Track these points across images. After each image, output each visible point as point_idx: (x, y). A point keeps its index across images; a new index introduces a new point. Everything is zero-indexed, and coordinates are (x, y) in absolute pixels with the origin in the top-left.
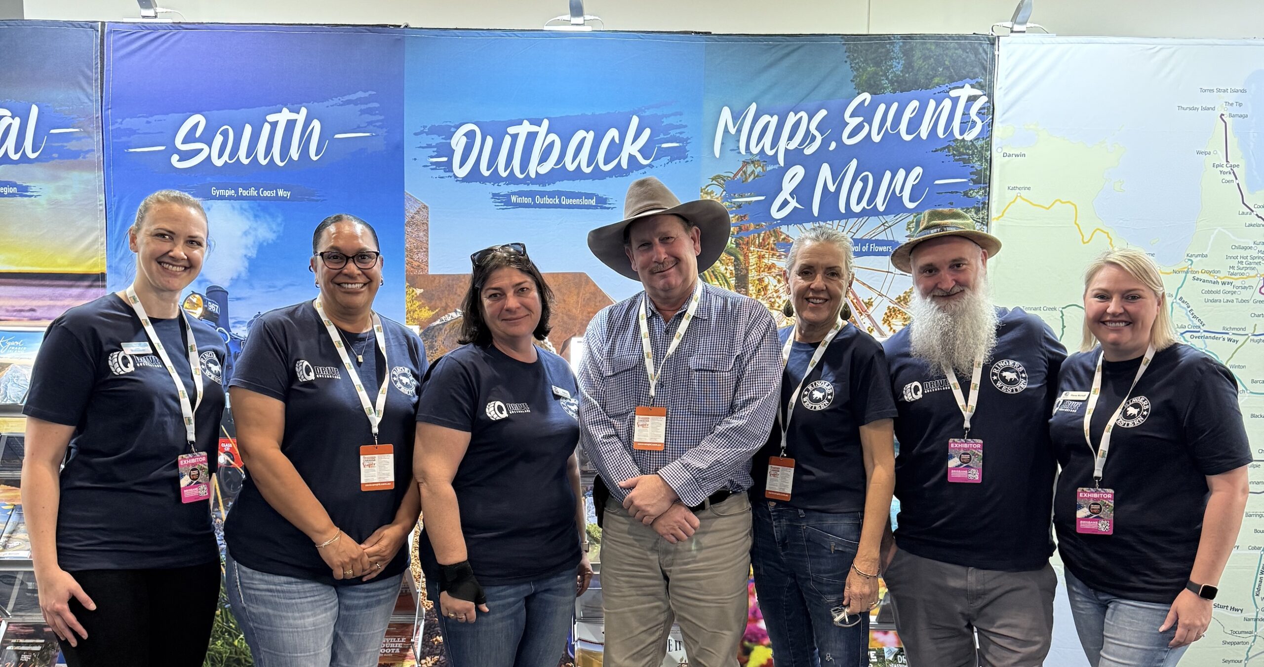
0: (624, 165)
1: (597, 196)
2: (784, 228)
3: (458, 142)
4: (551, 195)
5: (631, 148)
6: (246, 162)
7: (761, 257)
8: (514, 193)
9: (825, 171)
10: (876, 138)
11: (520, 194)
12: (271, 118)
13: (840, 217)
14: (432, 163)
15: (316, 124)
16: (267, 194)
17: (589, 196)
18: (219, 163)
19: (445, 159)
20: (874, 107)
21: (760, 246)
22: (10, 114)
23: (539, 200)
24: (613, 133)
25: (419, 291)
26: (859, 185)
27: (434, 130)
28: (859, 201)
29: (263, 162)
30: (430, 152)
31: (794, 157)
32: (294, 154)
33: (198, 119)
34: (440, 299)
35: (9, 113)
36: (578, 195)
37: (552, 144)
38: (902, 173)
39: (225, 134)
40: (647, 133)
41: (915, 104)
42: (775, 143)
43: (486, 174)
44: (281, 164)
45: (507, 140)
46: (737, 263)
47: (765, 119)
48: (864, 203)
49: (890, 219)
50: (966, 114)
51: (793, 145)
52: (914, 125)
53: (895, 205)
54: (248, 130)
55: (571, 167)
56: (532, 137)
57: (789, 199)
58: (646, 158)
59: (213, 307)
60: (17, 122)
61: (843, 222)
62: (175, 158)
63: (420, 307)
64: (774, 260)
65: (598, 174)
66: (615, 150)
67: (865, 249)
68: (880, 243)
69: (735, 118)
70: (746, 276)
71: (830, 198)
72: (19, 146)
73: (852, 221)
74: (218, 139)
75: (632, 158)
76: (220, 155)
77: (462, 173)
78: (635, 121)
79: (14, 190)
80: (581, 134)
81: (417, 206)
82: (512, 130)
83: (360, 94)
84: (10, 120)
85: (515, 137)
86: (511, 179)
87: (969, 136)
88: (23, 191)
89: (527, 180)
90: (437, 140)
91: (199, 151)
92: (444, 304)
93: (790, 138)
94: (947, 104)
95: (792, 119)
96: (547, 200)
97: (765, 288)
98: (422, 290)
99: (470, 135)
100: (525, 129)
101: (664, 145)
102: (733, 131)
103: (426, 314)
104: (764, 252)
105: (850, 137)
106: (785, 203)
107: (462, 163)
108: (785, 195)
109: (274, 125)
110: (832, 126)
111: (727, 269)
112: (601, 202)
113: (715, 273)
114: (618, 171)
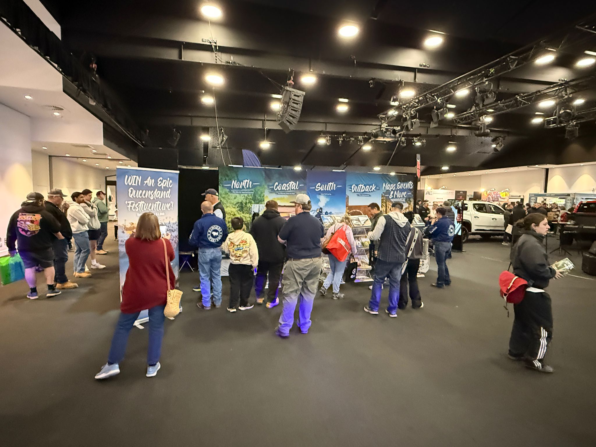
2: (391, 199)
4: (364, 194)
5: (373, 188)
8: (359, 194)
9: (395, 192)
10: (401, 188)
13: (397, 198)
14: (349, 190)
16: (328, 194)
18: (322, 190)
20: (400, 184)
25: (347, 208)
26: (399, 194)
27: (350, 185)
31: (392, 190)
32: (332, 189)
36: (367, 195)
38: (404, 192)
41: (405, 184)
42: (390, 188)
47: (389, 185)
49: (403, 199)
51: (392, 189)
52: (405, 186)
56: (361, 187)
59: (321, 210)
60: (295, 184)
66: (371, 189)
71: (396, 196)
72: (295, 187)
74: (322, 187)
77: (353, 191)
81: (348, 196)
83: (341, 181)
86: (359, 192)
87: (411, 188)
90: (350, 187)
92: (350, 209)
94: (408, 184)
95: (391, 185)
99: (354, 186)
102: (385, 186)
103: (348, 211)
105: (398, 188)
108: (391, 195)
110: (396, 187)
111: (385, 205)
112: (370, 196)
113: (383, 205)
114: (372, 191)
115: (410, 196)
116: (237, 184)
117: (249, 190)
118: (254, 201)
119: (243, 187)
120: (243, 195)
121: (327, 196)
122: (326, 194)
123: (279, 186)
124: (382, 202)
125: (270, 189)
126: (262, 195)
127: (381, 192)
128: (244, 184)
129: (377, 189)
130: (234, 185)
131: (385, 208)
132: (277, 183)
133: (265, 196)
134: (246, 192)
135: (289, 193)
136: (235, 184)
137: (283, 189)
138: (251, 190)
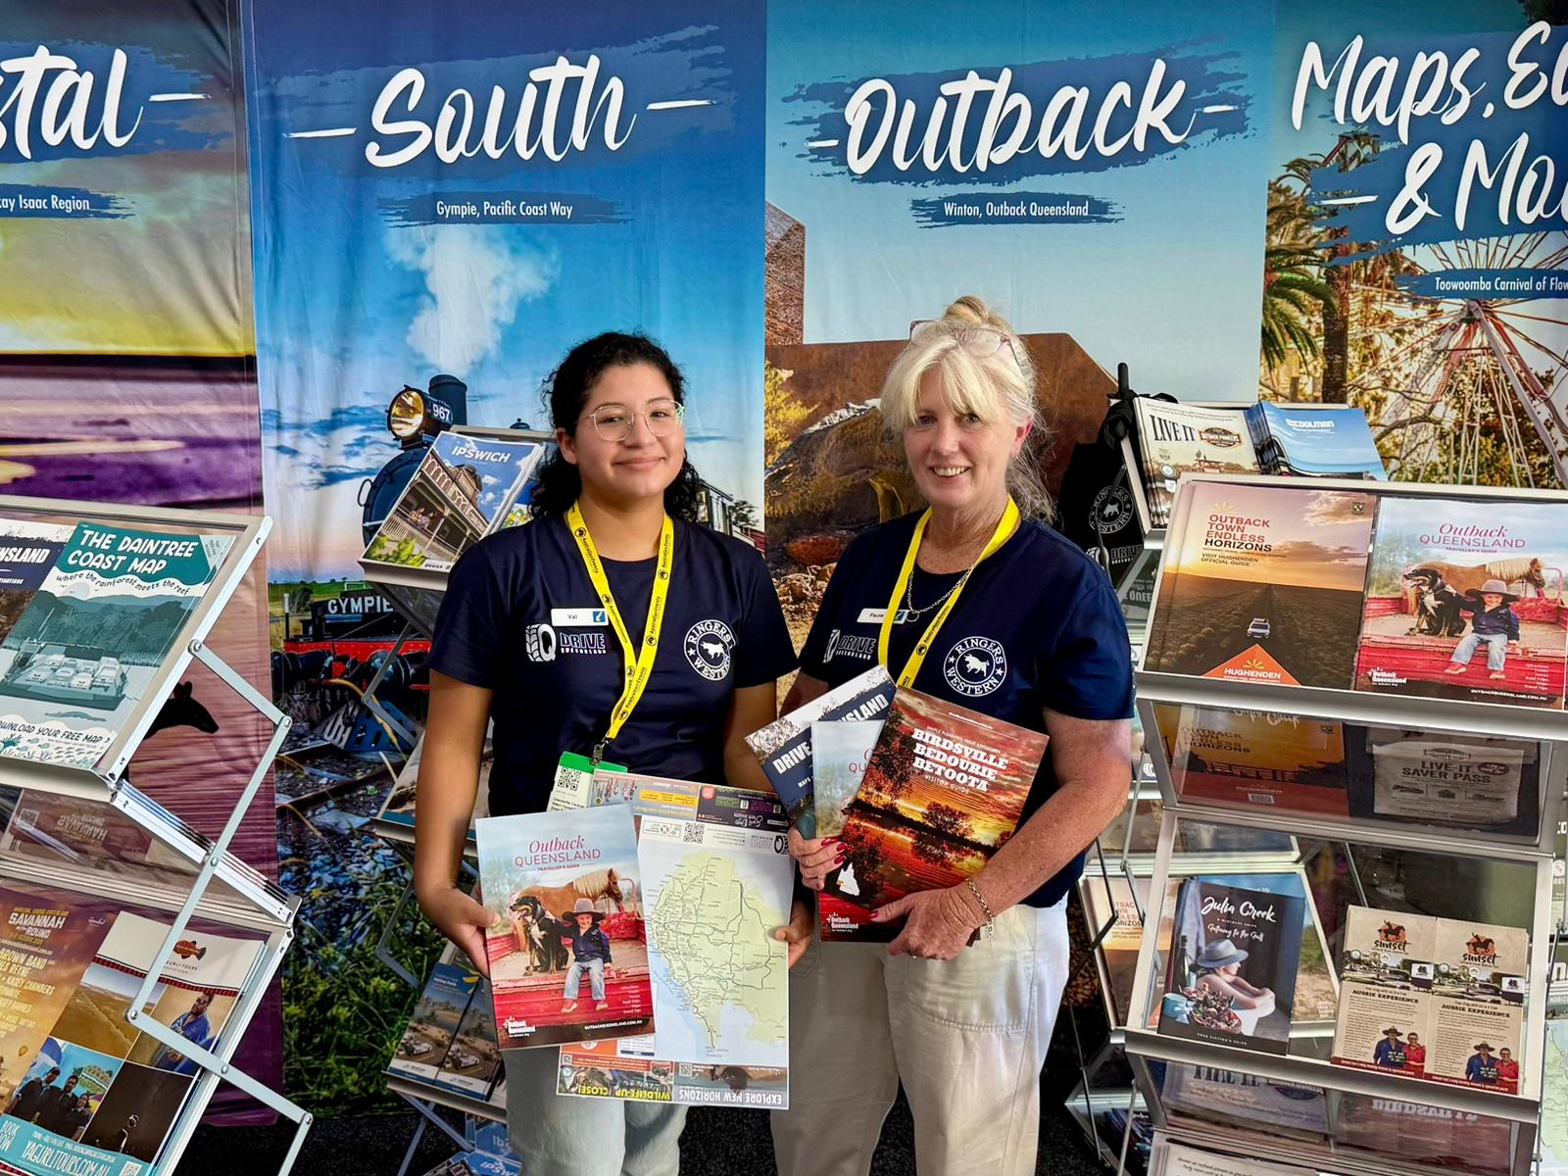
0: (1140, 145)
1: (1092, 201)
2: (1407, 251)
3: (857, 112)
4: (1013, 199)
5: (1151, 116)
6: (495, 154)
7: (1368, 301)
8: (950, 200)
9: (1477, 153)
10: (1560, 99)
11: (960, 199)
12: (538, 75)
13: (1500, 231)
14: (813, 151)
15: (616, 85)
16: (529, 209)
17: (1077, 200)
18: (449, 157)
19: (834, 143)
20: (1556, 46)
21: (1368, 280)
22: (74, 66)
23: (991, 210)
24: (1121, 90)
25: (785, 374)
26: (1531, 177)
27: (816, 93)
28: (1531, 205)
29: (526, 155)
30: (810, 130)
31: (1425, 129)
32: (579, 139)
33: (410, 76)
34: (822, 387)
35: (71, 64)
36: (1059, 200)
37: (1018, 110)
39: (459, 105)
40: (1179, 87)
42: (1393, 105)
43: (903, 166)
44: (557, 158)
45: (941, 106)
46: (1328, 313)
47: (1377, 63)
48: (1539, 209)
51: (1424, 108)
54: (498, 96)
55: (1048, 151)
56: (982, 99)
57: (1417, 200)
58: (1175, 132)
60: (87, 81)
61: (1505, 240)
62: (372, 148)
63: (787, 401)
64: (1390, 306)
65: (1094, 162)
66: (1123, 118)
67: (1540, 286)
69: (1328, 61)
70: (1343, 333)
71: (1484, 199)
72: (92, 122)
73: (1519, 239)
75: (1152, 131)
76: (451, 143)
77: (861, 166)
78: (1159, 68)
79: (85, 205)
80: (1065, 93)
81: (786, 226)
82: (948, 89)
83: (692, 31)
84: (75, 77)
85: (953, 101)
86: (947, 174)
88: (100, 206)
89: (973, 175)
90: (820, 109)
91: (414, 136)
92: (827, 395)
93: (1419, 96)
95: (1421, 63)
96: (1005, 210)
97: (1375, 354)
98: (791, 373)
99: (877, 100)
100: (972, 84)
101: (1208, 110)
102: (1323, 83)
103: (796, 413)
104: (1373, 291)
105: (1517, 95)
106: (1411, 207)
107: (863, 150)
108: (1409, 193)
109: (543, 87)
110: (1488, 77)
111: (1311, 322)
112: (1099, 211)
113: (1291, 329)
114: (1129, 156)
121: (525, 233)
122: (507, 208)
124: (1275, 289)
127: (1259, 162)
131: (1318, 365)
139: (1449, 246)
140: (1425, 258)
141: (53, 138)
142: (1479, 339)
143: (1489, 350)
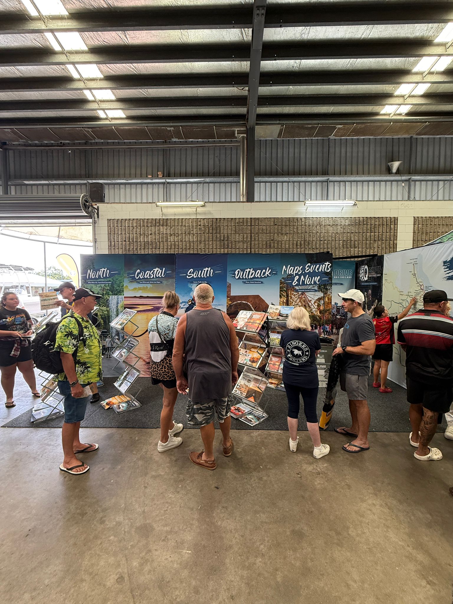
2: (295, 287)
3: (236, 273)
4: (253, 281)
5: (267, 273)
6: (200, 277)
9: (302, 277)
10: (311, 271)
11: (247, 281)
12: (204, 269)
13: (305, 285)
14: (232, 276)
15: (212, 270)
17: (260, 281)
19: (234, 276)
20: (311, 266)
22: (160, 269)
24: (264, 270)
26: (308, 279)
27: (232, 271)
28: (309, 282)
29: (203, 277)
30: (231, 274)
31: (296, 274)
33: (192, 270)
34: (232, 300)
36: (258, 281)
37: (253, 272)
38: (316, 277)
39: (196, 272)
40: (270, 270)
41: (318, 265)
42: (293, 272)
43: (241, 278)
44: (206, 277)
45: (245, 272)
46: (287, 293)
47: (291, 268)
49: (314, 285)
50: (327, 267)
52: (318, 269)
53: (315, 283)
54: (200, 271)
55: (256, 277)
56: (250, 271)
58: (270, 275)
60: (161, 271)
62: (187, 276)
63: (229, 301)
64: (293, 293)
65: (261, 278)
66: (264, 273)
67: (310, 290)
68: (312, 290)
69: (286, 268)
70: (288, 295)
71: (303, 282)
72: (161, 275)
73: (307, 286)
74: (195, 273)
75: (267, 275)
76: (195, 276)
77: (237, 278)
78: (268, 268)
79: (160, 282)
80: (258, 271)
81: (229, 284)
83: (220, 265)
85: (246, 271)
86: (246, 279)
87: (328, 271)
89: (249, 279)
91: (192, 275)
93: (296, 271)
94: (324, 265)
95: (296, 268)
97: (292, 298)
98: (229, 299)
99: (239, 271)
100: (248, 270)
101: (273, 272)
102: (286, 270)
103: (230, 303)
104: (291, 291)
105: (307, 271)
106: (295, 282)
107: (237, 276)
108: (295, 281)
109: (204, 271)
110: (304, 269)
111: (285, 294)
112: (262, 283)
113: (282, 295)
114: (265, 277)
115: (327, 283)
116: (93, 273)
117: (106, 280)
118: (112, 292)
119: (99, 276)
120: (99, 285)
123: (141, 274)
124: (280, 291)
125: (131, 277)
126: (121, 285)
127: (279, 278)
128: (101, 273)
129: (273, 274)
130: (89, 274)
131: (286, 299)
132: (139, 271)
133: (125, 286)
134: (103, 282)
135: (153, 281)
136: (91, 274)
137: (146, 277)
138: (108, 279)
139: (300, 286)
140: (297, 288)
141: (157, 276)
142: (303, 296)
143: (304, 297)
